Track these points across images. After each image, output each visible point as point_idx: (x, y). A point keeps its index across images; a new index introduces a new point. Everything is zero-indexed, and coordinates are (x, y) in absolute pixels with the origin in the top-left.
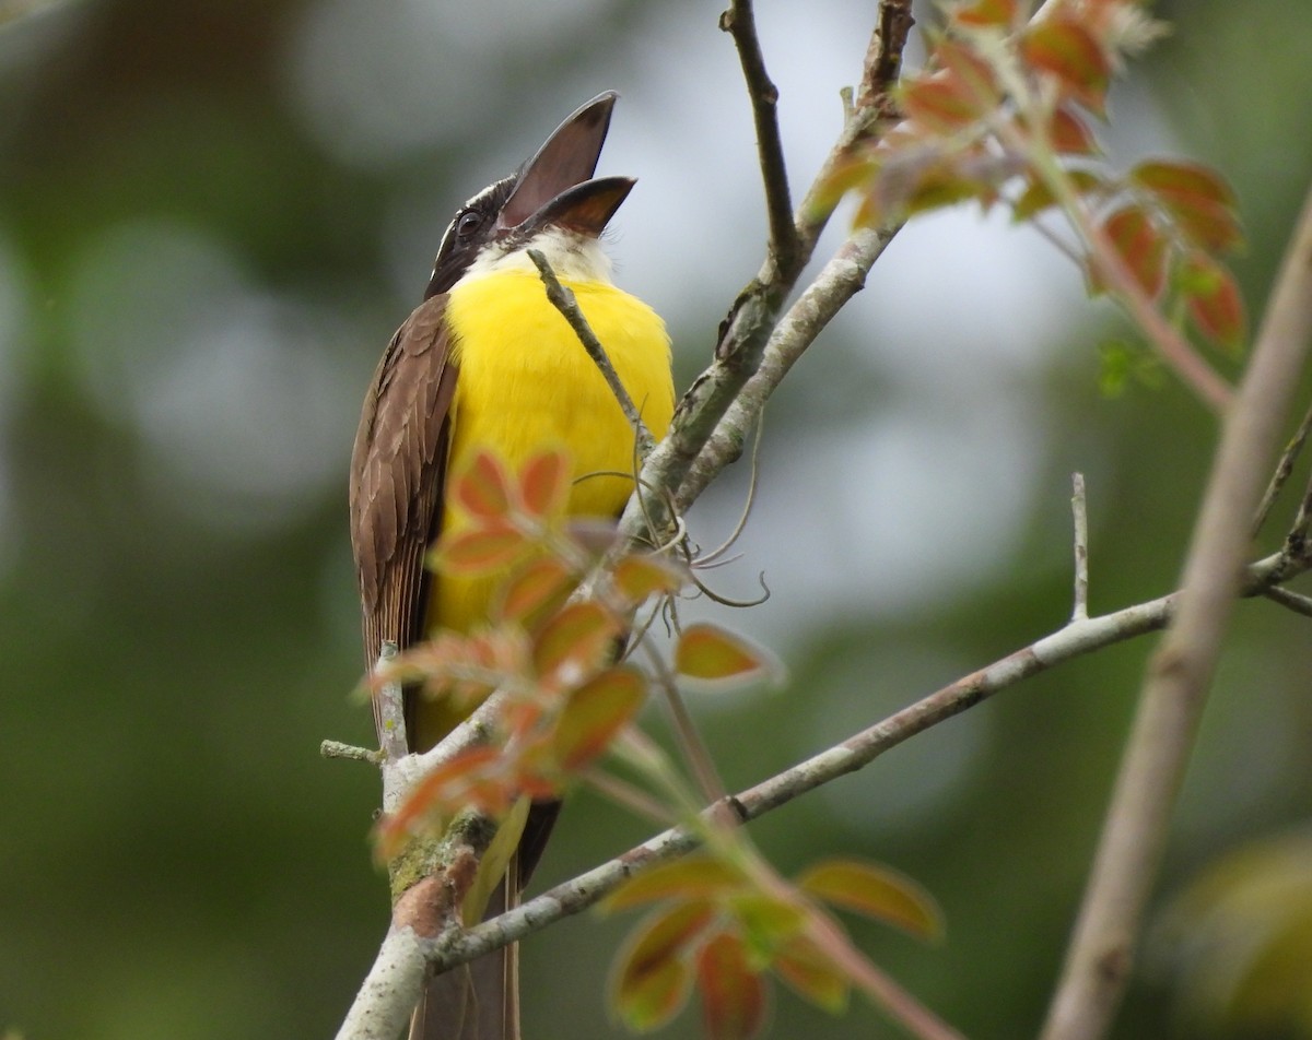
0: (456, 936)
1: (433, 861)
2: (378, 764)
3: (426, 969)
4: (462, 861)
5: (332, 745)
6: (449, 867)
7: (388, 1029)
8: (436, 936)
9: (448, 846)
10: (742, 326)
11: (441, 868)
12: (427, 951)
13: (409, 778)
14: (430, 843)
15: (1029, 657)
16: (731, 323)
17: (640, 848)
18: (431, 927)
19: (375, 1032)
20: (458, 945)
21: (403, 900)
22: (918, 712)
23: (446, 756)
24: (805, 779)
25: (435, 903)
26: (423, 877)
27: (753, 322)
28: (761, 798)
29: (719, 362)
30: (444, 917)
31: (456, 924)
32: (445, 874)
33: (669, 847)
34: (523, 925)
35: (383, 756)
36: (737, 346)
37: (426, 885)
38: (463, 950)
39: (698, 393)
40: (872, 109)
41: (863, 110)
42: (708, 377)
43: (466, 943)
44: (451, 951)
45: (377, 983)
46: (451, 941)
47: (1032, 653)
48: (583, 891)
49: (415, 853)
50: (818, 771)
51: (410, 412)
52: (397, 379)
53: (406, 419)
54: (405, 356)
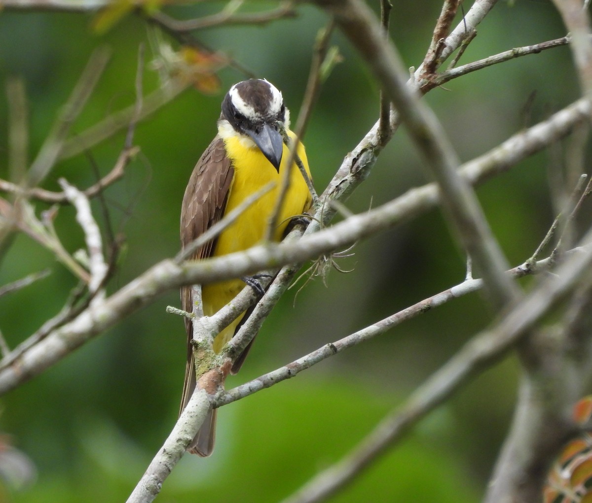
0: (222, 394)
1: (215, 363)
3: (210, 407)
4: (226, 364)
5: (171, 309)
6: (222, 366)
7: (193, 430)
8: (214, 394)
9: (221, 357)
10: (363, 161)
11: (218, 366)
12: (211, 400)
13: (205, 327)
14: (213, 355)
15: (450, 294)
16: (358, 159)
17: (295, 362)
18: (213, 390)
19: (188, 432)
20: (222, 398)
21: (202, 378)
22: (405, 314)
23: (220, 319)
24: (360, 338)
25: (215, 380)
26: (210, 369)
27: (367, 160)
28: (343, 345)
29: (352, 174)
30: (218, 386)
31: (222, 390)
32: (220, 369)
33: (306, 363)
34: (248, 391)
35: (193, 316)
36: (360, 169)
37: (211, 372)
38: (224, 400)
39: (342, 186)
40: (425, 80)
41: (422, 80)
42: (346, 180)
43: (225, 397)
44: (220, 400)
45: (190, 412)
46: (220, 396)
47: (451, 292)
48: (272, 379)
49: (207, 359)
50: (365, 335)
51: (212, 185)
52: (207, 170)
53: (210, 188)
54: (211, 161)
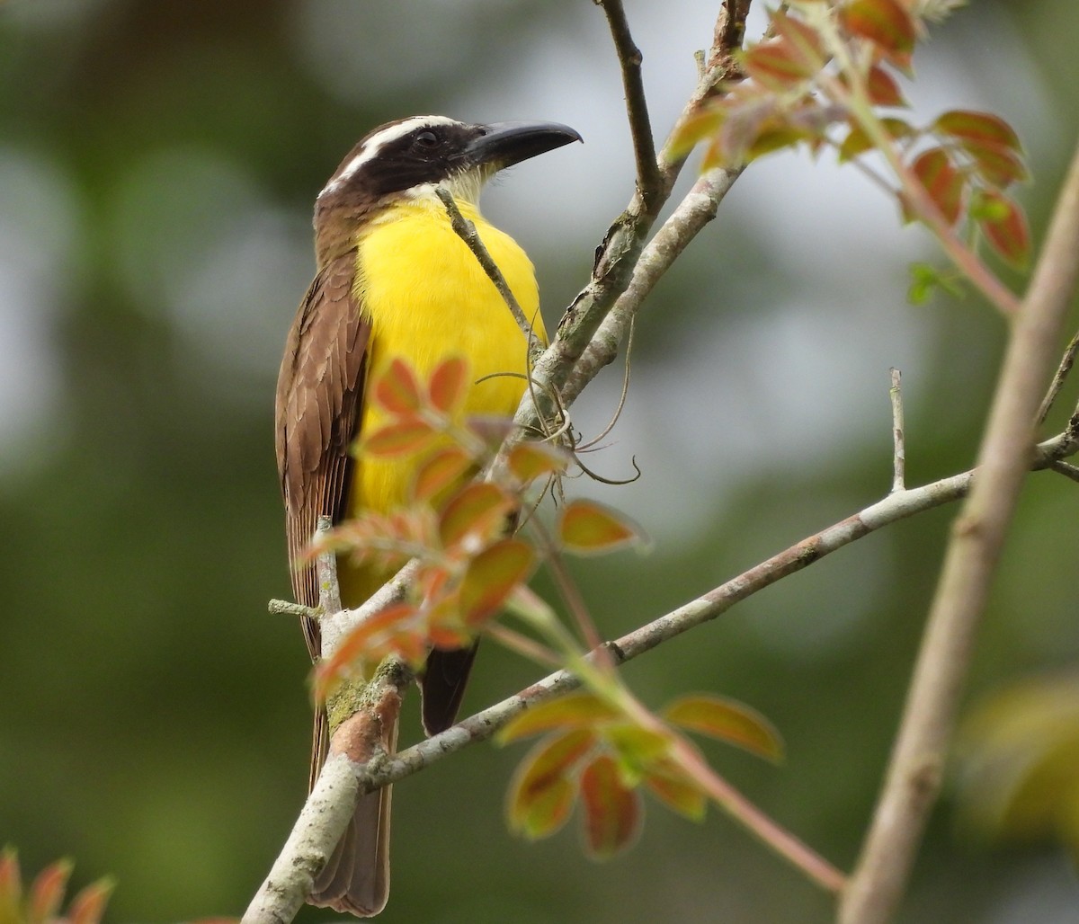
0: (383, 761)
1: (363, 698)
2: (317, 619)
3: (359, 789)
4: (387, 699)
5: (277, 604)
6: (377, 704)
7: (328, 838)
8: (366, 761)
9: (375, 686)
10: (615, 250)
11: (370, 705)
12: (359, 774)
13: (343, 630)
14: (361, 684)
15: (856, 522)
16: (606, 247)
17: (535, 685)
18: (362, 754)
19: (316, 842)
20: (385, 769)
21: (339, 731)
22: (765, 570)
23: (373, 611)
24: (672, 626)
25: (365, 734)
26: (355, 712)
27: (623, 248)
28: (635, 643)
29: (596, 281)
30: (373, 745)
31: (383, 751)
32: (373, 709)
33: (559, 684)
34: (438, 751)
35: (319, 613)
36: (611, 267)
37: (357, 718)
38: (389, 773)
39: (579, 306)
40: (720, 68)
41: (713, 69)
42: (587, 293)
43: (391, 766)
44: (380, 774)
45: (318, 801)
46: (379, 766)
47: (859, 519)
48: (488, 722)
49: (349, 692)
50: (682, 620)
51: (332, 347)
52: (319, 320)
53: (329, 353)
54: (326, 301)
